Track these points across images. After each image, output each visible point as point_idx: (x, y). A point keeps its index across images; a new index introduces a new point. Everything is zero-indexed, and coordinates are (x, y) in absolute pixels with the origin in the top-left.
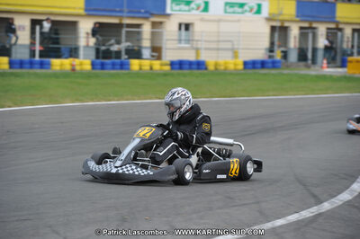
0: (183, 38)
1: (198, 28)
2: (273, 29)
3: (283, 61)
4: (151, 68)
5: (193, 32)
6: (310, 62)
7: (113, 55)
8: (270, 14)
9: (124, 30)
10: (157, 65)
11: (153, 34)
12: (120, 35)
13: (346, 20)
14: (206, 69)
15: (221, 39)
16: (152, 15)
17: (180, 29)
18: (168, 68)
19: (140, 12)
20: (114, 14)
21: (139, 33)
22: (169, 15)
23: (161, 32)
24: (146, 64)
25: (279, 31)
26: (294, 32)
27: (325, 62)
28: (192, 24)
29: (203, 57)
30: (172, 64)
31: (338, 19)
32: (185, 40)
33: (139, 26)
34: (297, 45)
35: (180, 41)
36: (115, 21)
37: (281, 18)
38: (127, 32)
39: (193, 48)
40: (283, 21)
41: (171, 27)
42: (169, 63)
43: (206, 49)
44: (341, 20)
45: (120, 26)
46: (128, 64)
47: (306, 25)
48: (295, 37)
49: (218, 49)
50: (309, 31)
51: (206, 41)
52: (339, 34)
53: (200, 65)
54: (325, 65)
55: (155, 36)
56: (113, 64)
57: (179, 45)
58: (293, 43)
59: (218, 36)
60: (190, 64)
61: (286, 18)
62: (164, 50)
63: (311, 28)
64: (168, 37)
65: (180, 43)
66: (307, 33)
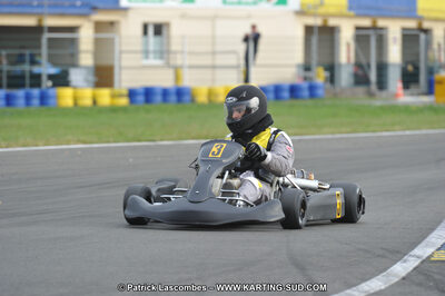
0: (151, 48)
1: (176, 31)
2: (309, 30)
3: (328, 85)
4: (95, 102)
5: (169, 37)
6: (374, 87)
7: (28, 81)
8: (302, 5)
9: (46, 36)
10: (105, 96)
11: (97, 42)
12: (39, 47)
13: (434, 15)
14: (193, 100)
15: (218, 48)
16: (95, 9)
17: (145, 32)
18: (124, 101)
19: (74, 6)
20: (29, 10)
21: (74, 42)
22: (126, 9)
23: (111, 41)
24: (87, 95)
25: (321, 36)
26: (347, 34)
27: (400, 85)
28: (167, 25)
29: (188, 81)
30: (132, 94)
31: (420, 13)
32: (155, 52)
33: (73, 29)
34: (353, 60)
35: (146, 53)
36: (30, 22)
37: (321, 10)
38: (50, 40)
39: (168, 65)
40: (325, 17)
41: (129, 29)
42: (125, 92)
43: (191, 67)
44: (425, 14)
45: (38, 30)
46: (56, 97)
47: (366, 22)
48: (348, 45)
49: (214, 67)
50: (371, 32)
51: (191, 53)
52: (422, 36)
53: (181, 94)
54: (401, 91)
55: (101, 46)
56: (28, 98)
57: (145, 62)
58: (346, 53)
59: (214, 44)
60: (165, 93)
61: (332, 10)
62: (116, 71)
63: (374, 28)
64: (124, 48)
65: (147, 57)
66: (368, 37)
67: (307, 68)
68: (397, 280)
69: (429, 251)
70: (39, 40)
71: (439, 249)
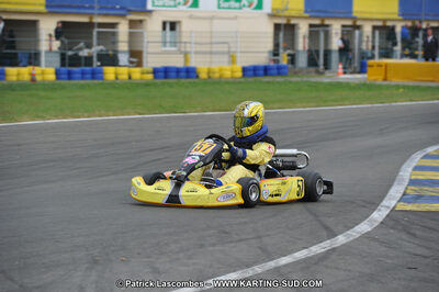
0: (168, 39)
2: (277, 27)
3: (290, 66)
4: (130, 78)
5: (180, 32)
6: (322, 67)
7: (83, 62)
8: (273, 9)
9: (96, 30)
10: (136, 73)
11: (131, 35)
12: (91, 38)
13: (364, 16)
14: (197, 77)
15: (214, 40)
16: (130, 11)
17: (164, 28)
18: (150, 76)
19: (114, 8)
20: (82, 11)
21: (114, 34)
22: (150, 12)
23: (142, 33)
24: (123, 72)
25: (284, 30)
26: (303, 29)
28: (179, 22)
29: (192, 64)
30: (155, 72)
31: (354, 15)
32: (171, 42)
33: (113, 25)
34: (307, 48)
35: (164, 43)
36: (85, 19)
37: (286, 13)
38: (99, 33)
39: (181, 53)
40: (289, 18)
41: (153, 26)
42: (151, 70)
43: (196, 53)
44: (359, 16)
45: (90, 25)
46: (102, 73)
47: (317, 22)
48: (304, 37)
49: (211, 53)
50: (320, 29)
51: (196, 43)
52: (357, 32)
53: (190, 73)
54: (341, 71)
55: (133, 38)
56: (83, 73)
57: (164, 49)
58: (302, 44)
59: (211, 37)
60: (178, 71)
61: (293, 13)
62: (145, 55)
63: (323, 25)
64: (151, 39)
65: (165, 46)
66: (318, 32)
67: (276, 53)
68: (377, 224)
69: (393, 203)
70: (91, 33)
71: (399, 201)
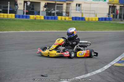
0: (78, 9)
1: (83, 5)
2: (110, 6)
4: (65, 19)
5: (81, 7)
6: (122, 19)
7: (52, 14)
8: (109, 1)
10: (67, 18)
11: (67, 7)
12: (55, 8)
14: (85, 20)
15: (91, 10)
17: (77, 6)
18: (71, 19)
21: (62, 7)
22: (73, 1)
24: (63, 18)
25: (112, 8)
26: (118, 7)
28: (81, 4)
29: (84, 16)
30: (73, 18)
32: (78, 10)
33: (62, 4)
36: (54, 2)
38: (57, 6)
40: (114, 4)
41: (73, 5)
42: (71, 18)
43: (85, 13)
45: (55, 4)
46: (57, 18)
47: (122, 5)
49: (90, 13)
50: (123, 8)
51: (85, 10)
53: (83, 19)
56: (52, 18)
60: (79, 18)
62: (70, 13)
64: (72, 9)
65: (77, 11)
67: (109, 14)
69: (114, 63)
70: (55, 6)
71: (117, 62)
